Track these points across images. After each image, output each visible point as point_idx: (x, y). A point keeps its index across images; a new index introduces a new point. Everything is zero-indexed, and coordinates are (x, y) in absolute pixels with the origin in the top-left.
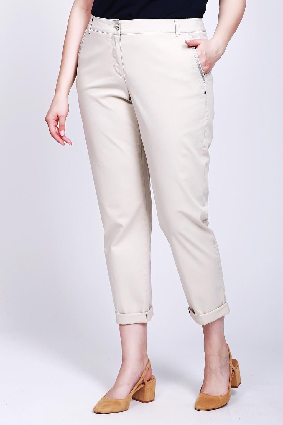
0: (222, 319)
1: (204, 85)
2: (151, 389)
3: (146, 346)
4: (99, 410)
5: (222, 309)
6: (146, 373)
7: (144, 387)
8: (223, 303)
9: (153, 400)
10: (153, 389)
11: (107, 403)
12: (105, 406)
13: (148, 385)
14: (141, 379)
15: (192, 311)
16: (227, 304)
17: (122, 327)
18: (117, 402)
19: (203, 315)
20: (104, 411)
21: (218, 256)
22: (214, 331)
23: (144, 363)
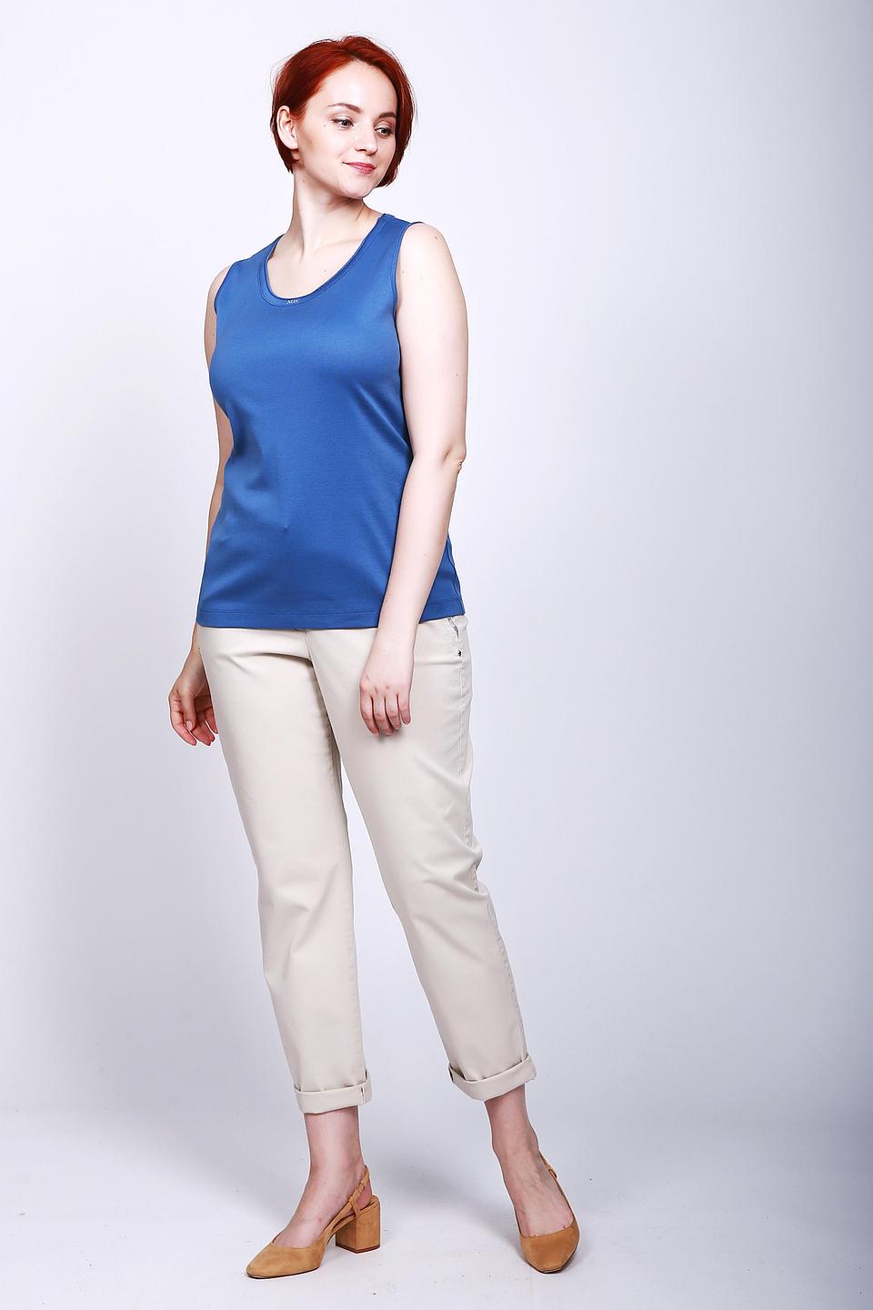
0: (521, 1089)
1: (457, 640)
2: (370, 1224)
3: (358, 1140)
4: (257, 1271)
5: (518, 1070)
6: (359, 1195)
7: (355, 1220)
8: (520, 1060)
9: (378, 1247)
10: (375, 1225)
11: (272, 1257)
12: (269, 1262)
13: (363, 1218)
14: (349, 1207)
15: (457, 1072)
16: (530, 1061)
17: (310, 1118)
18: (294, 1255)
19: (480, 1081)
20: (265, 1272)
21: (507, 965)
22: (508, 1111)
23: (355, 1175)
